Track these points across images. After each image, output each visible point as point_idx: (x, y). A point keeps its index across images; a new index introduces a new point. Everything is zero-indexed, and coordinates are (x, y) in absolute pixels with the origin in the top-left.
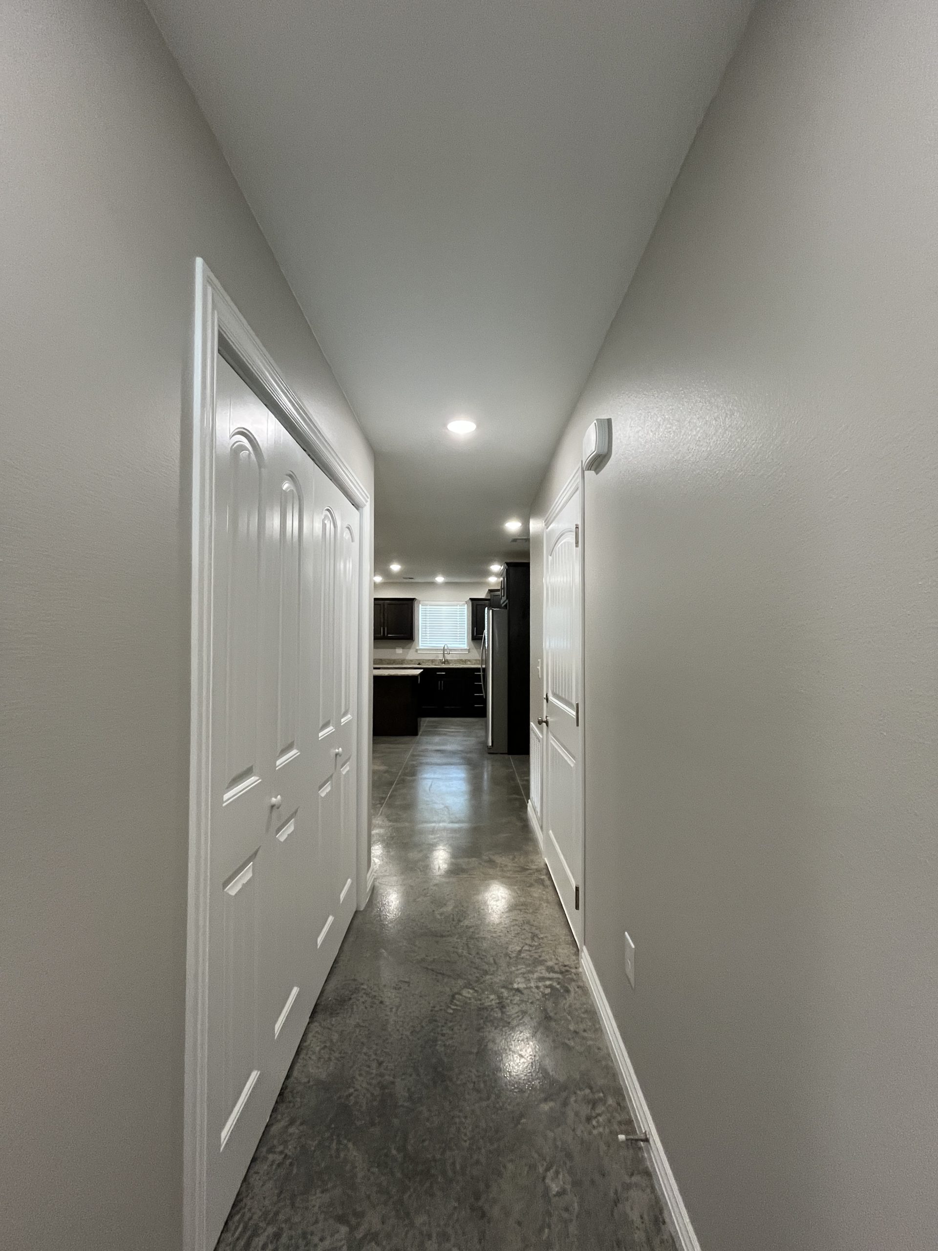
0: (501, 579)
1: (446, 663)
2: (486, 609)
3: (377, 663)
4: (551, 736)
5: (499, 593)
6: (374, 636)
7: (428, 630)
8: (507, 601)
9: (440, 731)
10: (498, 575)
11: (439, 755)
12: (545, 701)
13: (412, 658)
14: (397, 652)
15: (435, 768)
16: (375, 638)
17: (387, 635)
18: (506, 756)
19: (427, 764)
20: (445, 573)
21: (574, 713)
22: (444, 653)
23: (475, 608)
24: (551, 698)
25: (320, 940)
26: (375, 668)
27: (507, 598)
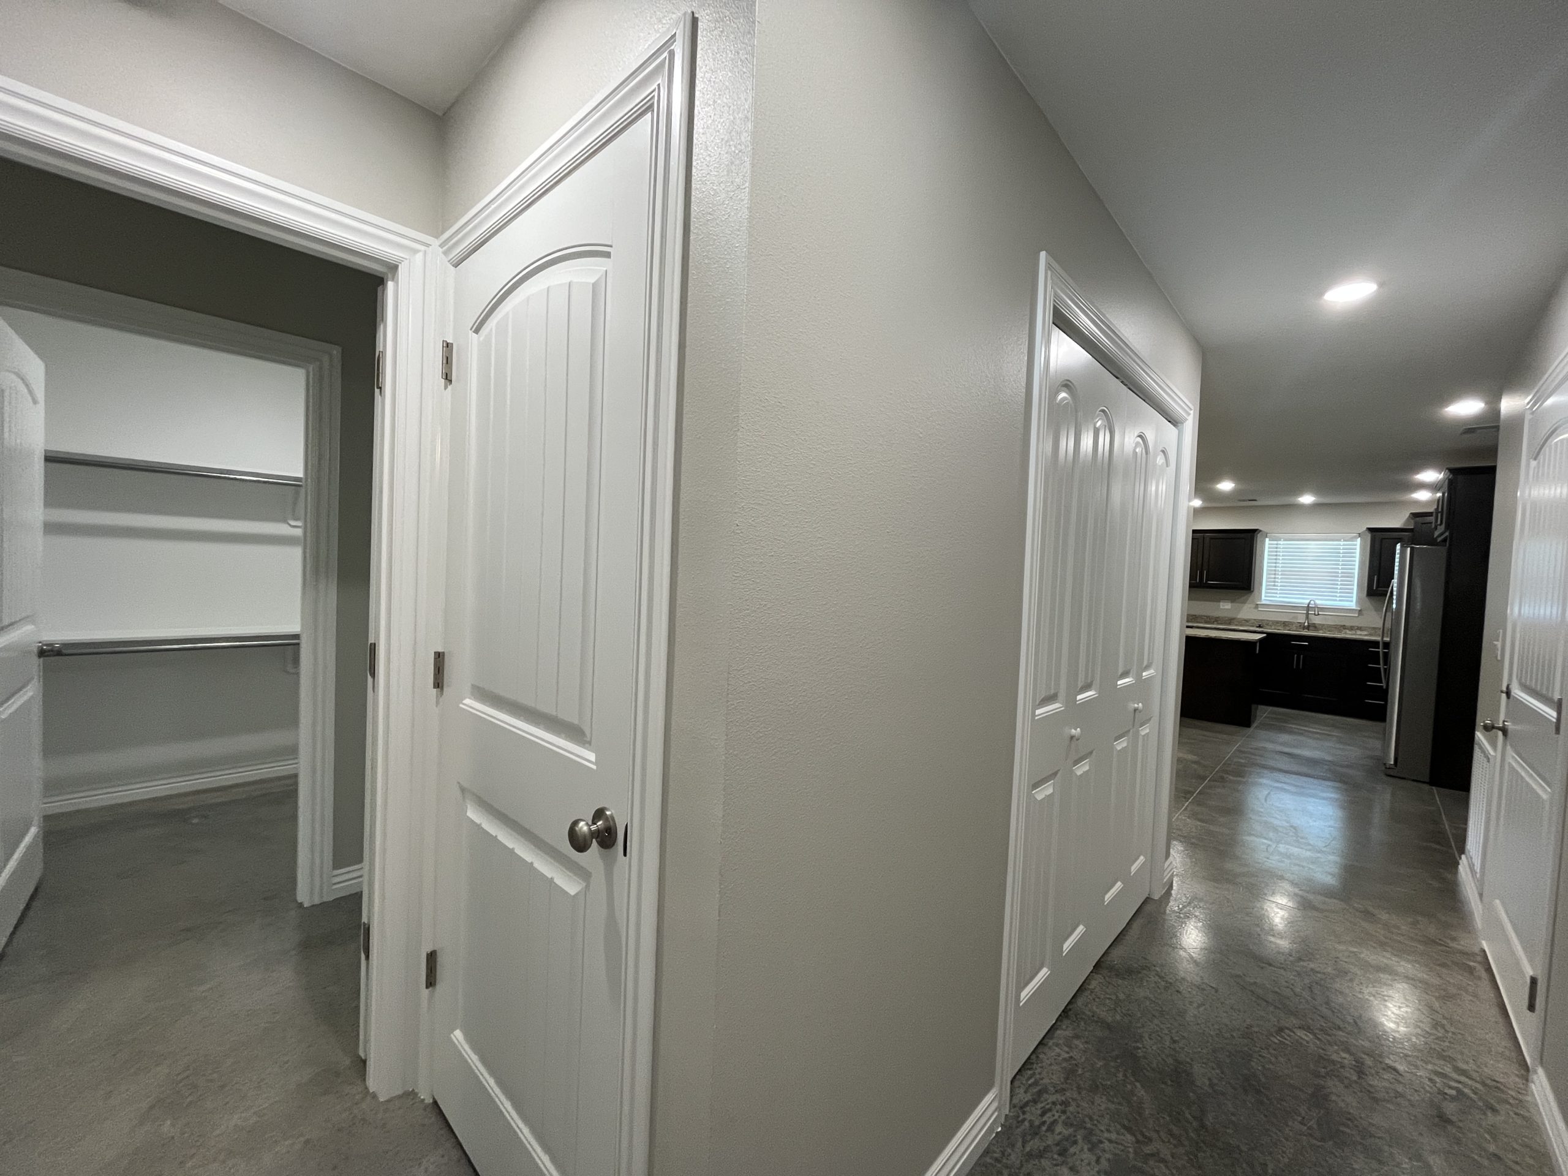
0: (1439, 495)
1: (1311, 628)
2: (1398, 546)
3: (1192, 619)
4: (1510, 751)
5: (1432, 519)
6: (1190, 583)
7: (1280, 577)
8: (1447, 534)
9: (1292, 728)
10: (1433, 487)
11: (1286, 759)
12: (1504, 696)
13: (1246, 617)
14: (1221, 607)
15: (1276, 775)
16: (1191, 586)
17: (1207, 580)
18: (1426, 787)
19: (1264, 767)
20: (1316, 491)
21: (1555, 714)
22: (1307, 614)
23: (1377, 546)
24: (1518, 693)
25: (1108, 897)
26: (1188, 627)
27: (1447, 527)
